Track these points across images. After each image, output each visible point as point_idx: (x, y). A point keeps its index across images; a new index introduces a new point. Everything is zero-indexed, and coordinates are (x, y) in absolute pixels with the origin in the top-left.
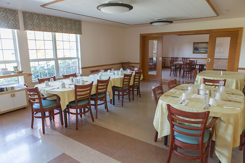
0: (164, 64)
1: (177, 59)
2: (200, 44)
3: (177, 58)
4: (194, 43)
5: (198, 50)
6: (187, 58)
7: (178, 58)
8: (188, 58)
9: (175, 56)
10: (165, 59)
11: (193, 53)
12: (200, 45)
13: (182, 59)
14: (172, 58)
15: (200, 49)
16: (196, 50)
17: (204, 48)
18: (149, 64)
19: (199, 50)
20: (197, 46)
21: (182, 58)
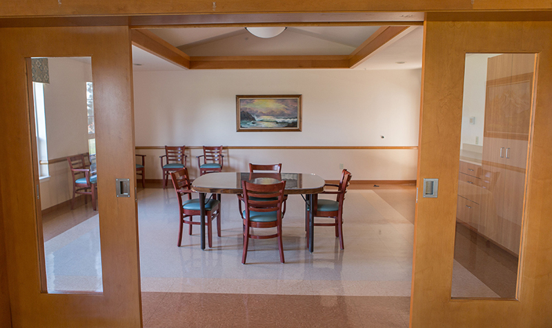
0: (142, 174)
1: (186, 152)
2: (257, 101)
3: (184, 148)
4: (238, 96)
5: (254, 119)
6: (219, 148)
7: (187, 148)
8: (224, 148)
9: (179, 143)
10: (142, 152)
11: (239, 131)
12: (259, 105)
13: (205, 152)
14: (167, 148)
15: (258, 116)
16: (245, 118)
17: (271, 113)
18: (76, 185)
19: (257, 119)
20: (248, 106)
21: (205, 148)
